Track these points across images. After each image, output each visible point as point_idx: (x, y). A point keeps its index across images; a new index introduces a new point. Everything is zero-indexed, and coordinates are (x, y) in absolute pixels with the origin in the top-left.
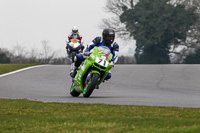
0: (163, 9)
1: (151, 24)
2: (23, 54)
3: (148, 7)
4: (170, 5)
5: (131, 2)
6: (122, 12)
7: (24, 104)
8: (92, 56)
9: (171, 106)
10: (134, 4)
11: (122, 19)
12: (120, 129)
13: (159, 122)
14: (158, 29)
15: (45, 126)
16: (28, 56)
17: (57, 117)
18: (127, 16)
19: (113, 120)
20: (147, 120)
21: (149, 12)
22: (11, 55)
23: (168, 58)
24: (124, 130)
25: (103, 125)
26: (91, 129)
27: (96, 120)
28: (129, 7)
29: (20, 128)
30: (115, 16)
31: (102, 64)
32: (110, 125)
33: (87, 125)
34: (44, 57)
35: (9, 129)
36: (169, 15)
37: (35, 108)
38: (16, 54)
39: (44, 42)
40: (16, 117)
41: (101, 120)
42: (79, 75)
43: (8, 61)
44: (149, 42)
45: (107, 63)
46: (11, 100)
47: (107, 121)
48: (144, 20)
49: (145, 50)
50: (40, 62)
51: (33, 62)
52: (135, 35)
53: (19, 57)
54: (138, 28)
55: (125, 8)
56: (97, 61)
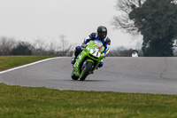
0: (167, 7)
1: (157, 21)
2: (44, 47)
3: (154, 5)
4: (173, 4)
5: (139, 2)
6: (131, 10)
7: (42, 91)
8: (88, 48)
9: (172, 94)
10: (142, 3)
11: (131, 16)
12: (126, 115)
13: (162, 109)
14: (163, 25)
15: (60, 111)
16: (47, 49)
17: (71, 103)
18: (136, 14)
19: (120, 106)
20: (151, 106)
21: (155, 10)
22: (33, 47)
23: (172, 51)
24: (130, 115)
25: (112, 110)
26: (101, 114)
27: (106, 106)
28: (138, 6)
29: (38, 113)
30: (125, 13)
31: (95, 55)
32: (118, 111)
33: (97, 111)
34: (61, 50)
35: (29, 114)
36: (172, 13)
37: (52, 94)
38: (37, 47)
39: (62, 37)
40: (35, 102)
41: (110, 107)
42: (77, 63)
43: (30, 53)
44: (155, 36)
45: (99, 54)
46: (31, 88)
47: (115, 107)
48: (151, 17)
49: (151, 44)
50: (58, 54)
51: (52, 54)
52: (142, 30)
53: (40, 49)
54: (145, 24)
55: (133, 6)
56: (91, 52)
